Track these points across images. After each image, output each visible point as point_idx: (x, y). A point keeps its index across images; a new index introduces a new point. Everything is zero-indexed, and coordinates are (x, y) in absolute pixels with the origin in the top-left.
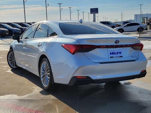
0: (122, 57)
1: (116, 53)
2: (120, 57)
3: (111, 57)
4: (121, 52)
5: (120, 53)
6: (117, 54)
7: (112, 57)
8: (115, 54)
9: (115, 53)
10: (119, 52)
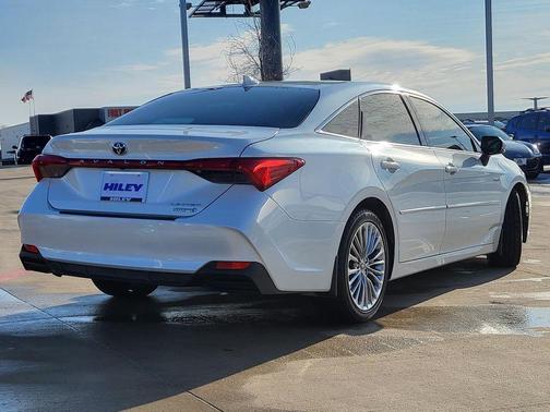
0: (140, 200)
1: (124, 187)
2: (133, 200)
3: (103, 199)
4: (141, 186)
5: (137, 188)
6: (126, 190)
7: (108, 199)
8: (120, 189)
9: (121, 185)
10: (135, 186)
